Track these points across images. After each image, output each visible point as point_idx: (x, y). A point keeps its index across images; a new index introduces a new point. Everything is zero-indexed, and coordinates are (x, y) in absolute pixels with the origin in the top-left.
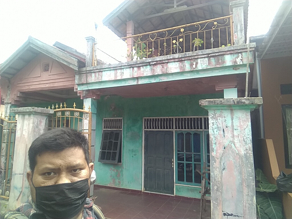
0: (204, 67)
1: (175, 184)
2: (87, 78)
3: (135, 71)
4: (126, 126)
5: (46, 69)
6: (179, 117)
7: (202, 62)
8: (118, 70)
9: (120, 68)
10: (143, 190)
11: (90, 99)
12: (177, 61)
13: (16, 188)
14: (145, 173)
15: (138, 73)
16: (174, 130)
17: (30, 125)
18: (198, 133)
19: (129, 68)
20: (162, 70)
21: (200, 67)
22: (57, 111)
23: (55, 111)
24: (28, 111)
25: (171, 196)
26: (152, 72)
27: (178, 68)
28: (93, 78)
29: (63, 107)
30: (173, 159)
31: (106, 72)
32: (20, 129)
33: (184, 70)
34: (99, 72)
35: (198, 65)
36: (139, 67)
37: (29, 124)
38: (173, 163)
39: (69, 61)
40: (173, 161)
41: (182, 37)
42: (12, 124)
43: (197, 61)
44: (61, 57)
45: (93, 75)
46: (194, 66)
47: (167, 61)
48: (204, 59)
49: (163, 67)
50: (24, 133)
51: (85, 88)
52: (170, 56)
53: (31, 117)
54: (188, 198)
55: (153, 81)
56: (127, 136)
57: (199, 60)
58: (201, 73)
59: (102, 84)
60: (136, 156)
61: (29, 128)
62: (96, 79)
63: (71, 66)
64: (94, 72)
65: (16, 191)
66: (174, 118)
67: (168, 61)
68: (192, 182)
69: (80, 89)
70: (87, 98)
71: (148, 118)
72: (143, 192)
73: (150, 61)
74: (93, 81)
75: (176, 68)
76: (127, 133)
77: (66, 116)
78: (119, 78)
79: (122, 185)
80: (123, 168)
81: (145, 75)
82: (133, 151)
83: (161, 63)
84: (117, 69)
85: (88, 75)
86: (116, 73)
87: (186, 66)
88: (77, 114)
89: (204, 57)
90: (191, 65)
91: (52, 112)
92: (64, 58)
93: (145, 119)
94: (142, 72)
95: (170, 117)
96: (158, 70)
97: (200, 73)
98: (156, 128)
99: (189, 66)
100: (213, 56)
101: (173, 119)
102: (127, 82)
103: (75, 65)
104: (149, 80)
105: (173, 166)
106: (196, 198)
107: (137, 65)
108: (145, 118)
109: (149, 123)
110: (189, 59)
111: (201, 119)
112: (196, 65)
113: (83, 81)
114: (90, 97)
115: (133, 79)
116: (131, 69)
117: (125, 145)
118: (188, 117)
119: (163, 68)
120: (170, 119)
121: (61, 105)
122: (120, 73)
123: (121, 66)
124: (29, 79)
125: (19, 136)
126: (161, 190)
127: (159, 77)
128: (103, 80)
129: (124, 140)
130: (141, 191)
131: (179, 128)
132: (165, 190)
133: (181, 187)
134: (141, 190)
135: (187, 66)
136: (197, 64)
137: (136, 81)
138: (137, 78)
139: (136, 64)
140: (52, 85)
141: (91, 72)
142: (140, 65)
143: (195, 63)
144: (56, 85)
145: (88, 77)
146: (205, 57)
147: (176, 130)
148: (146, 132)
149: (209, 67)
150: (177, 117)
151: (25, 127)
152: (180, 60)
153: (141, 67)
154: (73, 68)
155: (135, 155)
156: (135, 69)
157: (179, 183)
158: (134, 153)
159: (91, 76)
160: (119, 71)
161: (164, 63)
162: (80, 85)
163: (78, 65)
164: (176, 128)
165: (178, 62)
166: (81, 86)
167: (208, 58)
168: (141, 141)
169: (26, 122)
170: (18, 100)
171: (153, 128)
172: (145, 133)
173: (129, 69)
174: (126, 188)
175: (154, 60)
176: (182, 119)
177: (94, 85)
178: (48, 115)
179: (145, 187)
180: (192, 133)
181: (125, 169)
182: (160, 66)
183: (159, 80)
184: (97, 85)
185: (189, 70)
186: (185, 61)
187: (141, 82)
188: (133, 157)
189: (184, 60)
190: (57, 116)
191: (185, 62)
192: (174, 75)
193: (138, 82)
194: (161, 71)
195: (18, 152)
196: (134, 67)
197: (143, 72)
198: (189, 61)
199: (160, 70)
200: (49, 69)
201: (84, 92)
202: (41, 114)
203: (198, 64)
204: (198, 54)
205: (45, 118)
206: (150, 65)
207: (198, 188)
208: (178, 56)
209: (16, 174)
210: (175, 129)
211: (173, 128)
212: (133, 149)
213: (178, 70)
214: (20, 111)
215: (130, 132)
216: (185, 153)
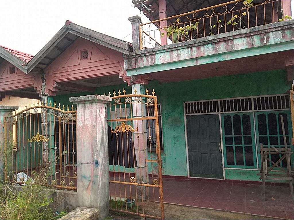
0: (278, 40)
1: (224, 168)
2: (138, 62)
3: (194, 51)
4: (165, 112)
6: (225, 99)
7: (274, 36)
8: (173, 52)
9: (176, 49)
10: (189, 176)
11: (140, 84)
12: (244, 37)
13: (85, 177)
14: (189, 159)
15: (197, 53)
16: (220, 113)
18: (248, 114)
19: (187, 48)
20: (226, 48)
21: (272, 41)
22: (115, 99)
23: (112, 99)
24: (91, 99)
25: (221, 180)
26: (215, 50)
27: (246, 44)
28: (144, 62)
30: (220, 143)
31: (159, 54)
32: (81, 118)
33: (254, 46)
34: (152, 55)
35: (270, 40)
36: (198, 47)
37: (92, 113)
38: (220, 147)
39: (119, 45)
40: (220, 145)
43: (269, 35)
44: (108, 42)
45: (145, 58)
46: (265, 41)
47: (232, 38)
48: (277, 32)
49: (227, 45)
50: (86, 122)
51: (134, 73)
52: (236, 32)
53: (93, 105)
54: (239, 181)
55: (215, 60)
56: (167, 122)
57: (271, 34)
58: (273, 48)
59: (155, 68)
60: (179, 142)
61: (91, 117)
62: (149, 63)
63: (121, 51)
64: (145, 56)
65: (84, 180)
66: (219, 100)
67: (234, 37)
68: (243, 165)
69: (128, 74)
70: (135, 84)
71: (189, 102)
72: (189, 178)
73: (212, 39)
74: (145, 65)
75: (243, 44)
76: (166, 119)
78: (175, 60)
79: (165, 172)
80: (165, 155)
81: (206, 54)
82: (174, 137)
83: (226, 40)
84: (172, 51)
85: (139, 59)
86: (172, 55)
87: (255, 41)
89: (276, 30)
90: (262, 40)
91: (110, 99)
92: (111, 43)
93: (186, 103)
94: (203, 52)
95: (214, 100)
96: (222, 48)
97: (270, 48)
98: (199, 112)
99: (259, 41)
100: (288, 29)
101: (217, 101)
102: (184, 64)
103: (125, 49)
104: (210, 60)
105: (220, 150)
106: (249, 180)
107: (196, 45)
108: (186, 102)
109: (190, 108)
110: (259, 33)
111: (250, 99)
112: (267, 40)
113: (133, 66)
114: (138, 83)
115: (192, 59)
116: (190, 49)
117: (165, 132)
118: (235, 98)
119: (227, 46)
120: (214, 102)
121: (119, 92)
122: (177, 54)
123: (178, 47)
125: (82, 125)
126: (209, 175)
127: (221, 56)
128: (157, 63)
129: (164, 126)
130: (187, 177)
131: (225, 111)
132: (213, 175)
133: (231, 170)
134: (187, 176)
135: (257, 41)
136: (268, 38)
137: (195, 61)
138: (196, 59)
139: (195, 44)
141: (141, 56)
142: (200, 44)
143: (265, 38)
145: (139, 62)
146: (277, 31)
147: (222, 113)
148: (187, 117)
149: (283, 41)
150: (223, 100)
151: (87, 116)
152: (248, 36)
153: (202, 47)
154: (123, 52)
155: (177, 141)
156: (194, 49)
157: (229, 167)
158: (176, 139)
159: (142, 60)
160: (175, 53)
161: (228, 40)
162: (129, 71)
163: (128, 49)
164: (222, 111)
165: (245, 38)
166: (130, 72)
167: (282, 31)
168: (183, 126)
169: (87, 111)
170: (55, 91)
171: (196, 112)
172: (187, 118)
173: (187, 49)
174: (170, 175)
175: (217, 37)
176: (228, 101)
177: (145, 69)
178: (107, 102)
179: (190, 173)
180: (241, 115)
181: (168, 156)
182: (224, 43)
183: (223, 59)
184: (149, 69)
185: (259, 46)
186: (254, 37)
187: (201, 62)
188: (175, 143)
189: (253, 35)
190: (116, 103)
191: (253, 38)
192: (239, 53)
193: (196, 63)
194: (225, 49)
195: (82, 141)
196: (193, 47)
197: (203, 51)
198: (259, 36)
199: (224, 48)
201: (131, 78)
202: (102, 102)
203: (270, 38)
204: (271, 28)
205: (105, 106)
206: (212, 44)
207: (250, 170)
208: (245, 32)
209: (82, 164)
210: (221, 111)
211: (218, 111)
212: (174, 136)
213: (246, 47)
214: (81, 100)
215: (170, 118)
216: (233, 136)
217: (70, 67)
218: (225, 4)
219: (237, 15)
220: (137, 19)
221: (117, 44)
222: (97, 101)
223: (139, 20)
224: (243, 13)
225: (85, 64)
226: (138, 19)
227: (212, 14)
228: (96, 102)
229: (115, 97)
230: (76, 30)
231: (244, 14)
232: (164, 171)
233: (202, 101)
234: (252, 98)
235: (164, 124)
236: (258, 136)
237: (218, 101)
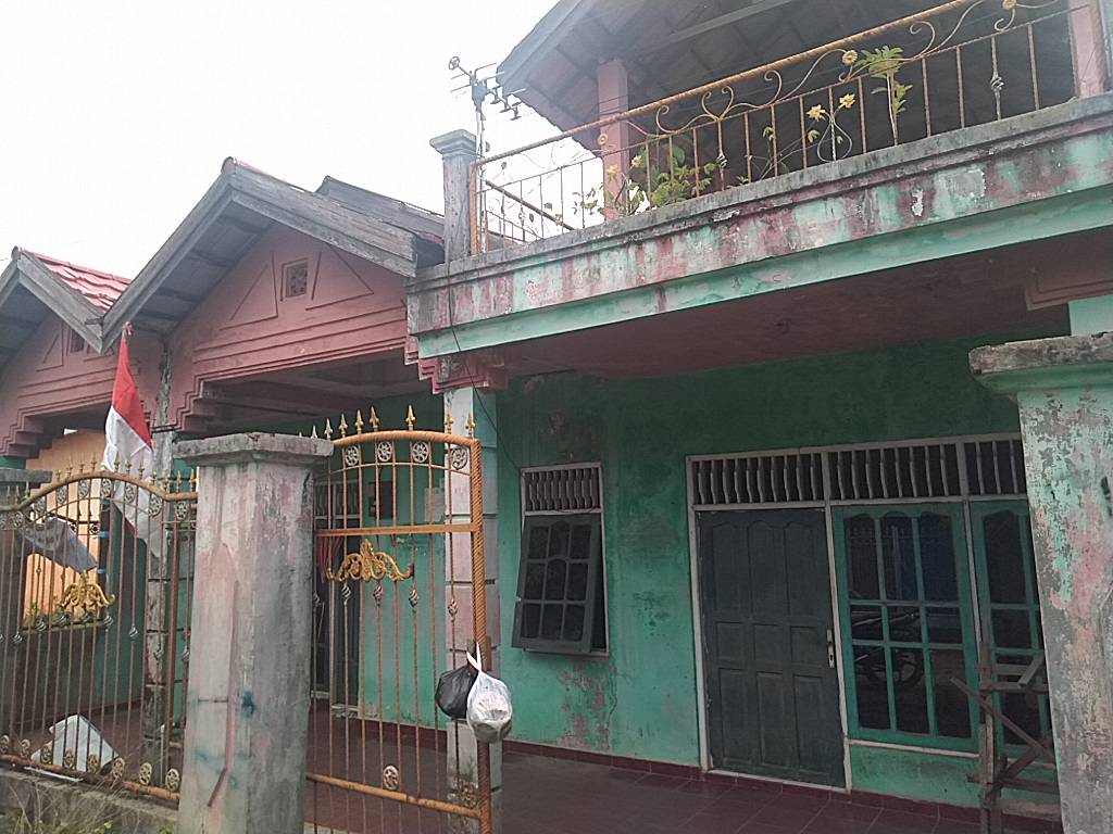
0: (968, 204)
1: (846, 739)
2: (454, 305)
3: (647, 259)
4: (615, 495)
5: (296, 284)
6: (847, 448)
7: (954, 186)
8: (575, 263)
9: (583, 251)
10: (705, 767)
11: (471, 388)
12: (836, 196)
13: (204, 757)
14: (707, 691)
15: (660, 267)
16: (828, 505)
17: (248, 502)
18: (943, 512)
19: (623, 246)
20: (766, 243)
21: (945, 210)
22: (346, 446)
23: (335, 447)
24: (237, 450)
25: (834, 793)
26: (725, 252)
27: (842, 223)
28: (475, 304)
29: (367, 428)
30: (829, 632)
31: (526, 272)
32: (210, 522)
33: (873, 230)
34: (500, 275)
35: (937, 203)
36: (664, 240)
37: (242, 501)
38: (831, 650)
39: (381, 243)
40: (830, 638)
41: (850, 89)
42: (181, 507)
43: (933, 182)
44: (348, 233)
45: (476, 290)
46: (918, 209)
47: (787, 200)
48: (964, 169)
49: (771, 228)
50: (226, 537)
51: (446, 346)
52: (802, 176)
53: (248, 473)
54: (911, 802)
55: (730, 292)
56: (622, 537)
57: (940, 181)
58: (955, 238)
59: (515, 326)
60: (668, 620)
61: (241, 518)
62: (490, 307)
63: (389, 264)
64: (479, 279)
65: (201, 766)
66: (824, 451)
67: (795, 199)
68: (928, 732)
69: (424, 352)
70: (457, 387)
71: (707, 458)
72: (708, 776)
73: (711, 208)
74: (477, 316)
75: (831, 226)
76: (621, 526)
77: (380, 461)
78: (581, 293)
79: (614, 742)
80: (615, 671)
81: (693, 268)
82: (651, 599)
83: (762, 209)
84: (571, 258)
85: (457, 292)
86: (571, 276)
87: (878, 211)
88: (420, 453)
89: (961, 161)
90: (905, 204)
91: (325, 448)
92: (360, 234)
93: (698, 463)
94: (680, 261)
95: (804, 451)
96: (751, 242)
97: (946, 235)
98: (745, 500)
99: (894, 209)
100: (1008, 154)
101: (818, 456)
102: (617, 309)
103: (402, 257)
104: (712, 292)
105: (832, 663)
106: (951, 802)
107: (656, 232)
108: (695, 458)
109: (714, 479)
110: (890, 177)
111: (951, 449)
112: (927, 202)
113: (440, 319)
114: (468, 384)
115: (643, 290)
116: (632, 250)
117: (617, 577)
118: (888, 445)
119: (771, 234)
120: (806, 458)
121: (360, 422)
122: (587, 273)
123: (589, 243)
124: (236, 330)
125: (208, 550)
126: (786, 768)
127: (754, 274)
128: (517, 307)
129: (612, 553)
130: (697, 770)
131: (850, 496)
132: (804, 768)
133: (874, 751)
134: (697, 765)
135: (884, 211)
136: (930, 195)
137: (656, 298)
138: (660, 288)
139: (651, 228)
140: (319, 347)
141: (465, 280)
142: (670, 229)
143: (919, 195)
144: (336, 344)
145: (457, 302)
146: (966, 164)
147: (834, 503)
148: (702, 518)
149: (992, 207)
150: (838, 449)
151: (230, 516)
152: (849, 188)
153: (675, 239)
154: (396, 269)
155: (661, 616)
156: (650, 248)
157: (865, 736)
158: (656, 610)
159: (469, 295)
160: (580, 266)
161: (775, 210)
162: (427, 339)
163: (414, 255)
164: (836, 496)
165: (841, 198)
166: (429, 342)
167: (983, 166)
168: (682, 557)
169: (231, 494)
170: (199, 413)
171: (734, 501)
172: (699, 522)
173: (622, 251)
174: (633, 756)
175: (731, 201)
176: (861, 453)
177: (480, 332)
178: (311, 461)
179: (711, 751)
180: (914, 515)
181: (624, 675)
182: (759, 224)
183: (758, 287)
184: (493, 329)
185: (895, 229)
186: (874, 192)
187: (677, 302)
188: (652, 623)
189: (869, 187)
190: (347, 466)
191: (870, 196)
192: (821, 260)
193: (661, 305)
194: (763, 248)
195: (206, 610)
196: (645, 241)
197: (683, 257)
198: (892, 190)
199: (758, 243)
200: (306, 284)
201: (444, 365)
202: (285, 459)
203: (937, 197)
204: (936, 152)
205: (301, 476)
206: (714, 226)
207: (958, 757)
208: (838, 172)
209: (199, 701)
210: (832, 499)
211: (821, 497)
212: (650, 593)
213: (841, 235)
214: (207, 452)
215: (636, 520)
216: (884, 603)
217: (248, 326)
218: (772, 68)
219: (819, 107)
220: (458, 143)
221: (375, 239)
222: (258, 457)
223: (471, 146)
224: (842, 100)
225: (295, 313)
226: (466, 143)
227: (727, 110)
228: (256, 461)
229: (344, 439)
230: (254, 193)
231: (847, 101)
232: (610, 739)
233: (759, 454)
234: (959, 442)
235: (610, 545)
236: (988, 606)
237: (820, 455)
